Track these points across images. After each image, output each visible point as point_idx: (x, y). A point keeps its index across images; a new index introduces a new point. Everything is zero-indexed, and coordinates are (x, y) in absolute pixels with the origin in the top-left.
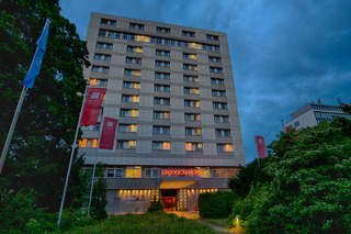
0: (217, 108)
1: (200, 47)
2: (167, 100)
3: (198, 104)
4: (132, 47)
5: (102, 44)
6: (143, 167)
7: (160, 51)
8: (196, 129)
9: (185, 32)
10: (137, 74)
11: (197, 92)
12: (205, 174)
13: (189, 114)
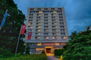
0: (61, 27)
1: (56, 12)
2: (47, 27)
3: (56, 27)
4: (38, 15)
5: (31, 15)
6: (42, 43)
7: (45, 15)
8: (55, 33)
9: (52, 9)
10: (40, 21)
11: (56, 24)
12: (58, 44)
13: (53, 30)
